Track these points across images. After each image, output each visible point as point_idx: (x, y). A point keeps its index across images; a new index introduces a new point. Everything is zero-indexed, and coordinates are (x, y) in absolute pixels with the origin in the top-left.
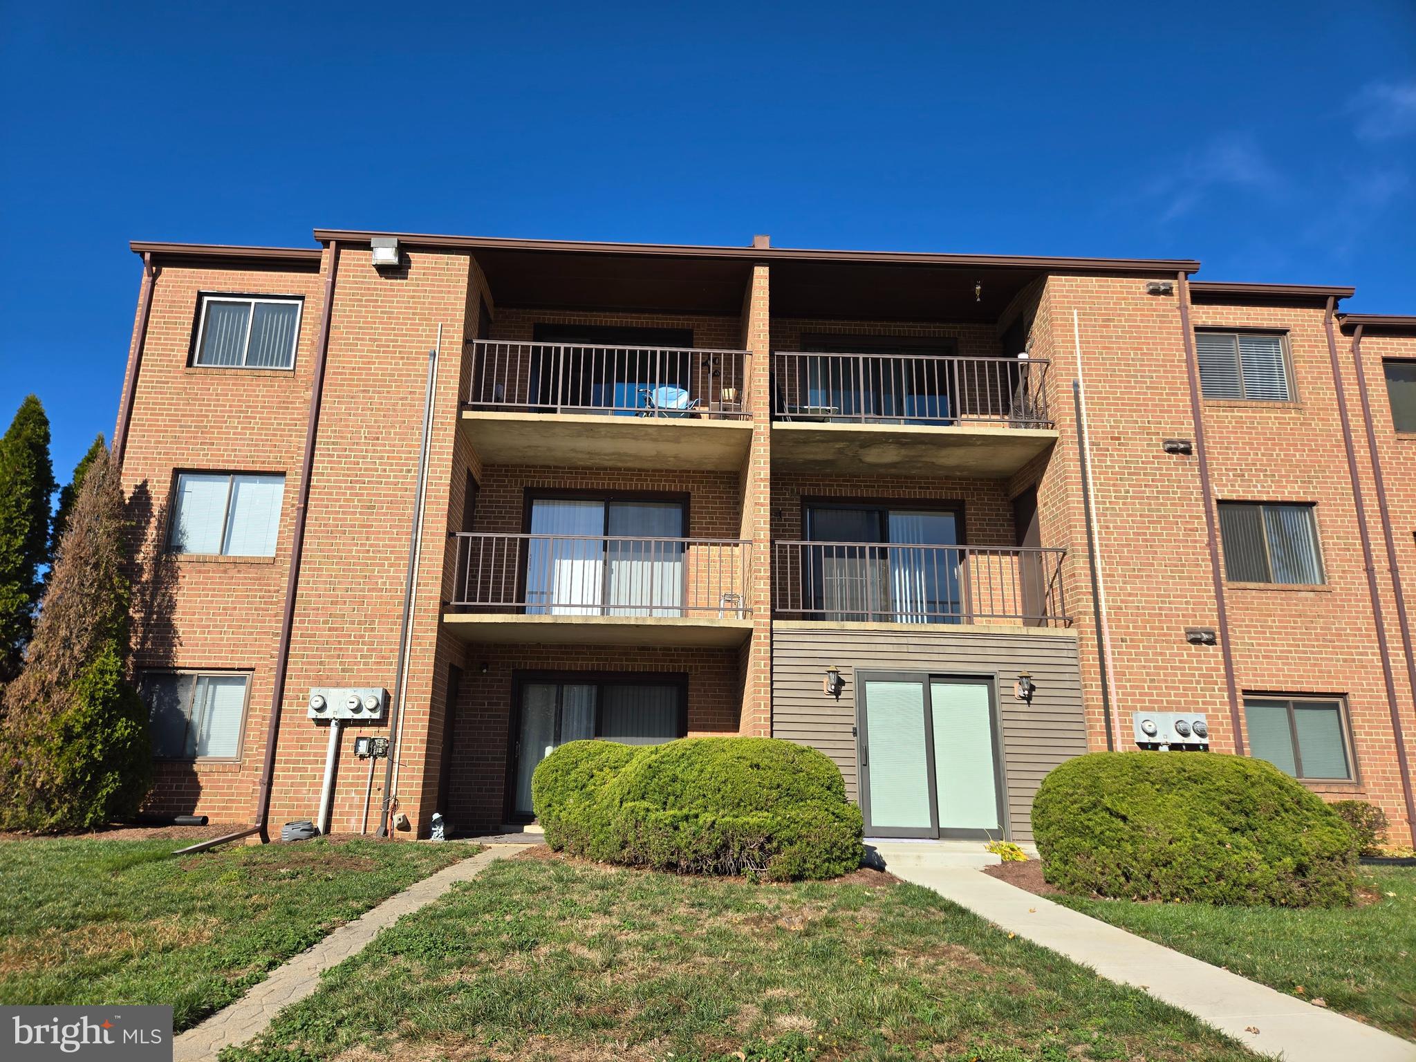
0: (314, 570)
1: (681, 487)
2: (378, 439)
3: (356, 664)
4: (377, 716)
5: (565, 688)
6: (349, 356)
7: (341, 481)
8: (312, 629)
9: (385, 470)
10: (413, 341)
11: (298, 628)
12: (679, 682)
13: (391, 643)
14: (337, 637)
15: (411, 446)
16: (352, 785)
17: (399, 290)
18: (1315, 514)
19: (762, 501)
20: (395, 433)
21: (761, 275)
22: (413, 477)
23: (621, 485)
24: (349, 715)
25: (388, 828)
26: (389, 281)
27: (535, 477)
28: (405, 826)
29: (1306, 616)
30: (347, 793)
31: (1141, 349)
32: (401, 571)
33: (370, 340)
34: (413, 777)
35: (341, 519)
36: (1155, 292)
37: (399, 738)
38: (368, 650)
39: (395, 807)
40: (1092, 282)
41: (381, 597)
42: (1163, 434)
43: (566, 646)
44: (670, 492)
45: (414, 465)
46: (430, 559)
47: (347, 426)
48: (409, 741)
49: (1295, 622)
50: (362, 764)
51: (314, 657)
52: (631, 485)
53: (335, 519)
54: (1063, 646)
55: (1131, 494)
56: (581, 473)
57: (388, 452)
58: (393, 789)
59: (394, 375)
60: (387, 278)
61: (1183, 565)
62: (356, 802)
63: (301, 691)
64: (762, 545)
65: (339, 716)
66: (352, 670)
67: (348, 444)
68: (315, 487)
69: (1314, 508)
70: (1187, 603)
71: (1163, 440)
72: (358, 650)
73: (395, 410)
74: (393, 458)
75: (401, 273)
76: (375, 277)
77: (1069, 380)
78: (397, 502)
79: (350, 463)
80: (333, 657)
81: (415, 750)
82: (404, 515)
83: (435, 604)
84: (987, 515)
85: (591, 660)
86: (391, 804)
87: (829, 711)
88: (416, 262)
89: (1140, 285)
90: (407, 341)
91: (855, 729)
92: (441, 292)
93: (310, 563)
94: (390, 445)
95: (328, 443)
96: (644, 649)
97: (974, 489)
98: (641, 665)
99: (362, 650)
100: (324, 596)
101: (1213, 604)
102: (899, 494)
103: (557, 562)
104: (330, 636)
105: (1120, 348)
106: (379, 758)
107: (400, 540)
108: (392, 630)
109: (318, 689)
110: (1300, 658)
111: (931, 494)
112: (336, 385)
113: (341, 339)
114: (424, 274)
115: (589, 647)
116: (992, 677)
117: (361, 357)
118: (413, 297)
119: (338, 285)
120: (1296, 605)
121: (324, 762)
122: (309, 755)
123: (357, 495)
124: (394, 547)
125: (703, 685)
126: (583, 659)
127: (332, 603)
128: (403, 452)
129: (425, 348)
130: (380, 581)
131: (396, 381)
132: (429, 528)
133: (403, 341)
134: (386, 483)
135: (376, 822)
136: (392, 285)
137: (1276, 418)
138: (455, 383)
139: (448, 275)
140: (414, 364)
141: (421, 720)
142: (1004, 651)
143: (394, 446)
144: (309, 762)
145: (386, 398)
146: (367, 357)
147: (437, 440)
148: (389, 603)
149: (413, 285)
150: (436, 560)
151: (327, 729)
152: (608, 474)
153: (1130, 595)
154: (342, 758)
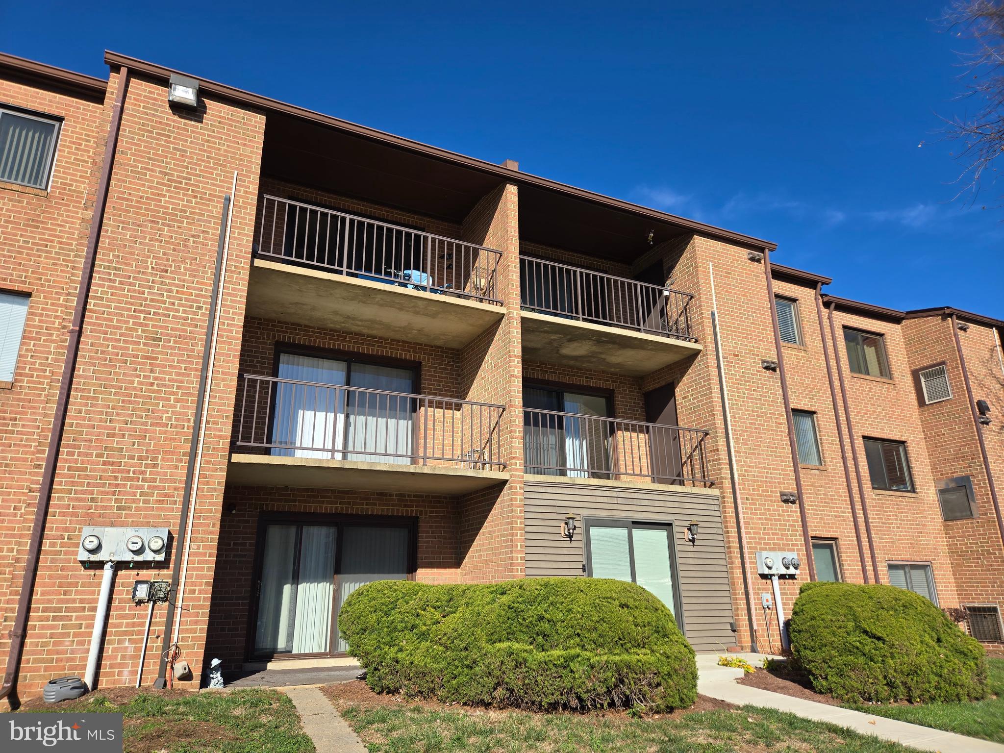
0: (88, 398)
1: (415, 356)
2: (166, 271)
3: (134, 501)
4: (161, 557)
5: (305, 529)
6: (136, 184)
7: (123, 309)
8: (83, 462)
9: (173, 304)
10: (207, 183)
11: (66, 461)
12: (411, 525)
13: (175, 481)
14: (113, 472)
15: (202, 284)
16: (125, 633)
17: (193, 132)
18: (815, 419)
19: (516, 374)
20: (186, 269)
21: (511, 192)
22: (203, 315)
23: (364, 349)
24: (128, 557)
25: (167, 678)
26: (183, 121)
27: (286, 332)
28: (187, 676)
29: (816, 486)
30: (120, 642)
31: (746, 296)
32: (188, 408)
33: (160, 172)
34: (196, 623)
35: (121, 348)
36: (752, 259)
37: (182, 581)
38: (149, 487)
39: (176, 656)
40: (719, 245)
41: (165, 432)
42: (761, 356)
43: (313, 490)
44: (405, 360)
45: (204, 303)
46: (221, 398)
47: (133, 254)
48: (194, 584)
49: (811, 490)
50: (139, 611)
51: (83, 492)
52: (373, 350)
53: (114, 347)
54: (711, 502)
55: (746, 395)
56: (329, 334)
57: (178, 286)
58: (175, 636)
59: (185, 212)
60: (180, 117)
61: (776, 448)
62: (131, 651)
63: (66, 530)
64: (517, 410)
65: (116, 558)
66: (130, 508)
67: (132, 272)
68: (91, 311)
69: (815, 415)
70: (780, 474)
71: (762, 360)
72: (137, 487)
73: (185, 246)
74: (183, 293)
75: (196, 116)
76: (167, 113)
77: (708, 311)
78: (186, 337)
79: (135, 291)
80: (107, 493)
81: (200, 593)
82: (193, 351)
83: (225, 443)
84: (628, 402)
85: (336, 503)
86: (171, 653)
87: (565, 551)
88: (211, 109)
89: (744, 253)
90: (200, 182)
91: (584, 566)
92: (237, 143)
93: (83, 390)
94: (180, 280)
95: (109, 268)
96: (382, 495)
97: (620, 383)
98: (378, 510)
99: (142, 487)
100: (99, 427)
101: (792, 475)
102: (573, 381)
103: (301, 412)
104: (104, 471)
105: (736, 294)
106: (159, 603)
107: (189, 375)
108: (176, 467)
109: (91, 528)
110: (814, 514)
111: (594, 383)
112: (120, 210)
113: (128, 165)
114: (220, 122)
115: (333, 491)
116: (670, 525)
117: (150, 187)
118: (208, 141)
119: (126, 111)
120: (811, 479)
121: (94, 609)
122: (74, 601)
123: (141, 325)
124: (182, 382)
125: (431, 527)
126: (328, 503)
127: (108, 435)
128: (194, 288)
129: (220, 191)
130: (165, 416)
131: (187, 217)
132: (220, 366)
133: (195, 181)
134: (174, 317)
135: (153, 673)
136: (185, 124)
137: (795, 355)
138: (250, 231)
139: (245, 129)
140: (208, 205)
141: (207, 562)
142: (677, 505)
143: (184, 281)
144: (75, 610)
145: (177, 233)
146: (157, 188)
147: (231, 282)
148: (174, 440)
149: (208, 130)
150: (228, 399)
151: (98, 572)
152: (353, 338)
153: (749, 466)
154: (115, 604)
